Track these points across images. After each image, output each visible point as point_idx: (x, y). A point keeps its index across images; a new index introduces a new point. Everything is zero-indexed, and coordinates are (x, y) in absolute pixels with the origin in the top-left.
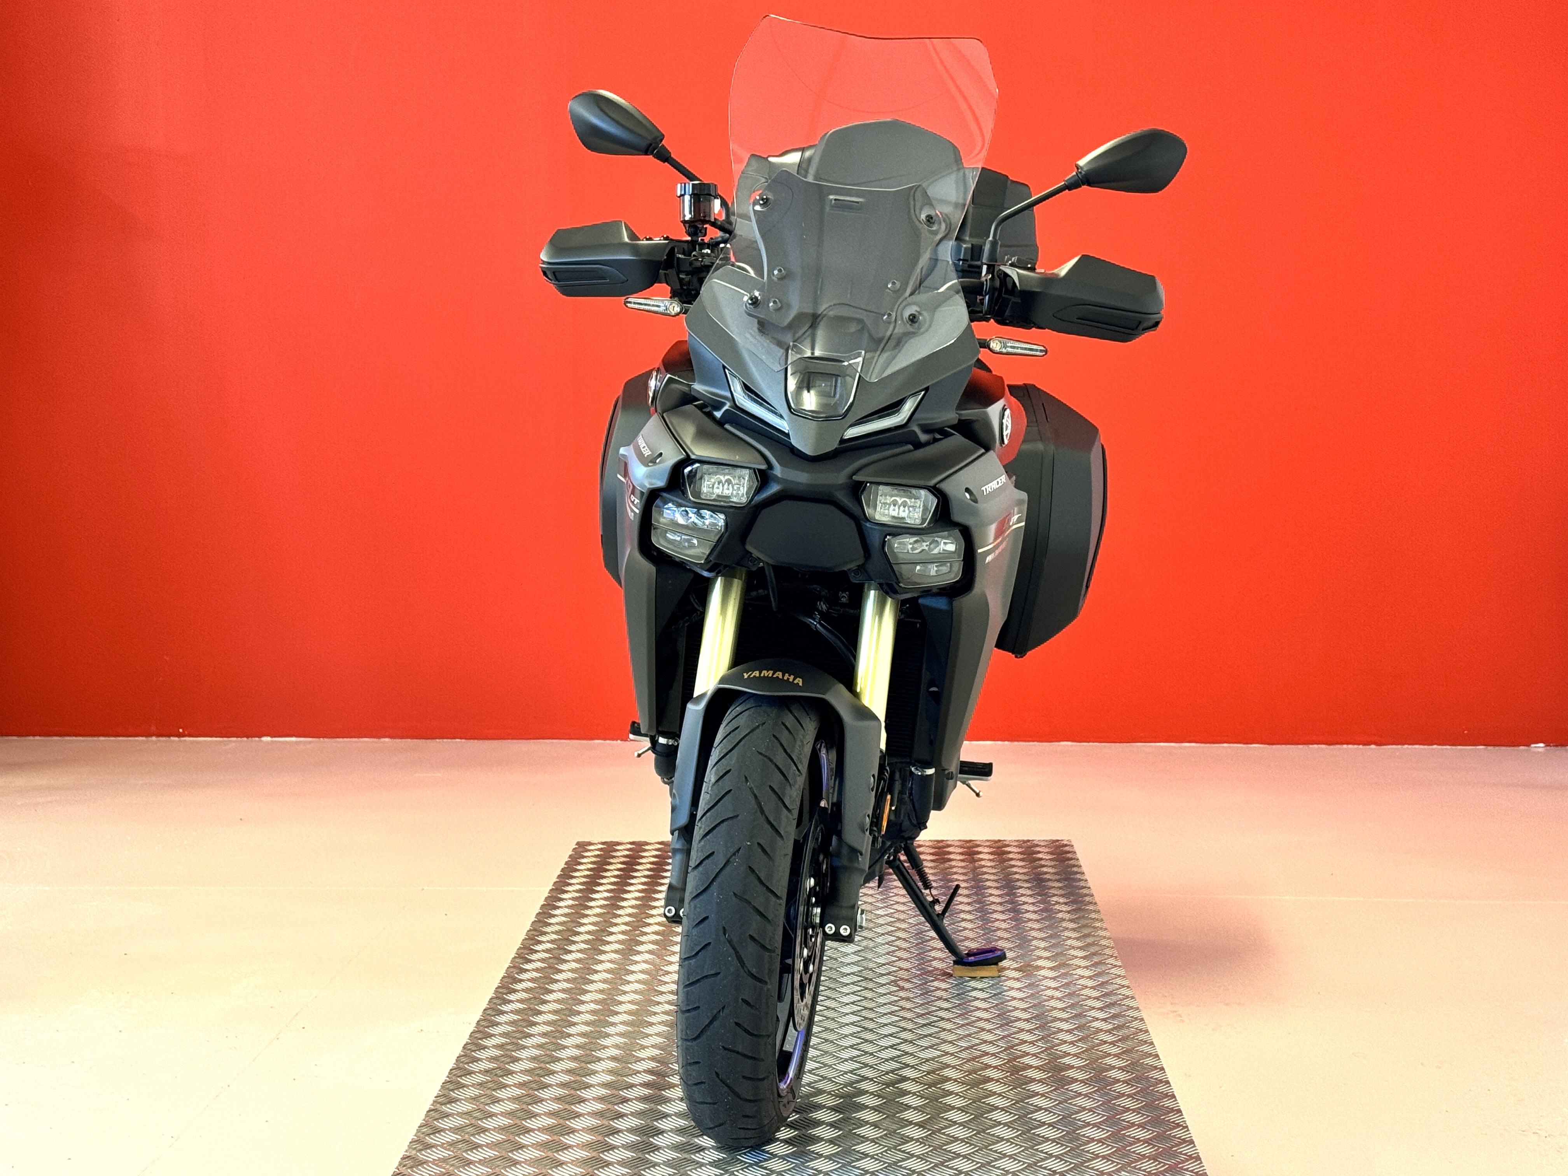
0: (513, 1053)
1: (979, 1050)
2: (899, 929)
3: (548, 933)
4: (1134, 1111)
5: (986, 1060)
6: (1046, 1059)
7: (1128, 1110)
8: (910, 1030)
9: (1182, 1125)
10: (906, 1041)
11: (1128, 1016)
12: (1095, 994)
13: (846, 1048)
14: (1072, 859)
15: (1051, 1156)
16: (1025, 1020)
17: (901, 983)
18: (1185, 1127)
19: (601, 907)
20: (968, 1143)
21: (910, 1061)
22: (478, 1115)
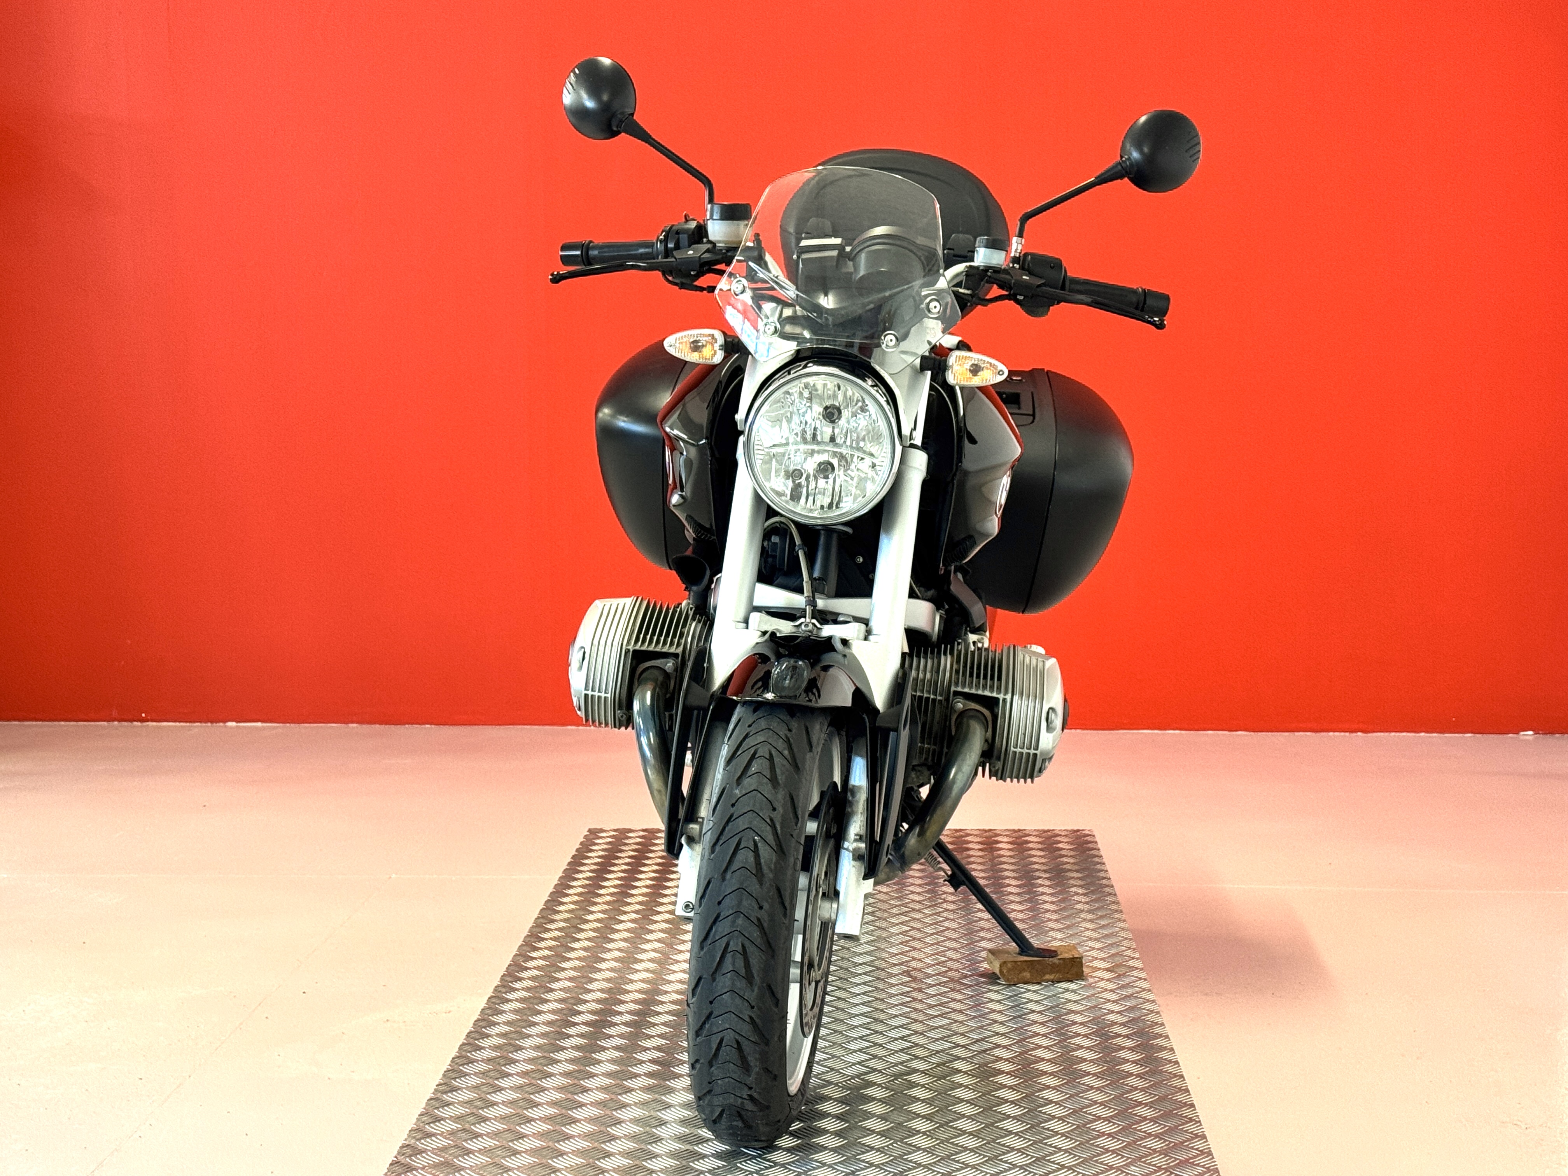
0: (517, 1042)
1: (991, 1043)
2: (914, 919)
3: (557, 921)
4: (1146, 1105)
5: (997, 1052)
6: (1058, 1052)
7: (1140, 1103)
8: (921, 1022)
9: (1194, 1120)
10: (916, 1032)
11: (1144, 1009)
12: (1111, 986)
13: (856, 1039)
14: (1093, 849)
15: (1060, 1149)
16: (1039, 1012)
17: (913, 973)
18: (1197, 1122)
19: (611, 894)
20: (976, 1136)
21: (920, 1052)
22: (479, 1104)
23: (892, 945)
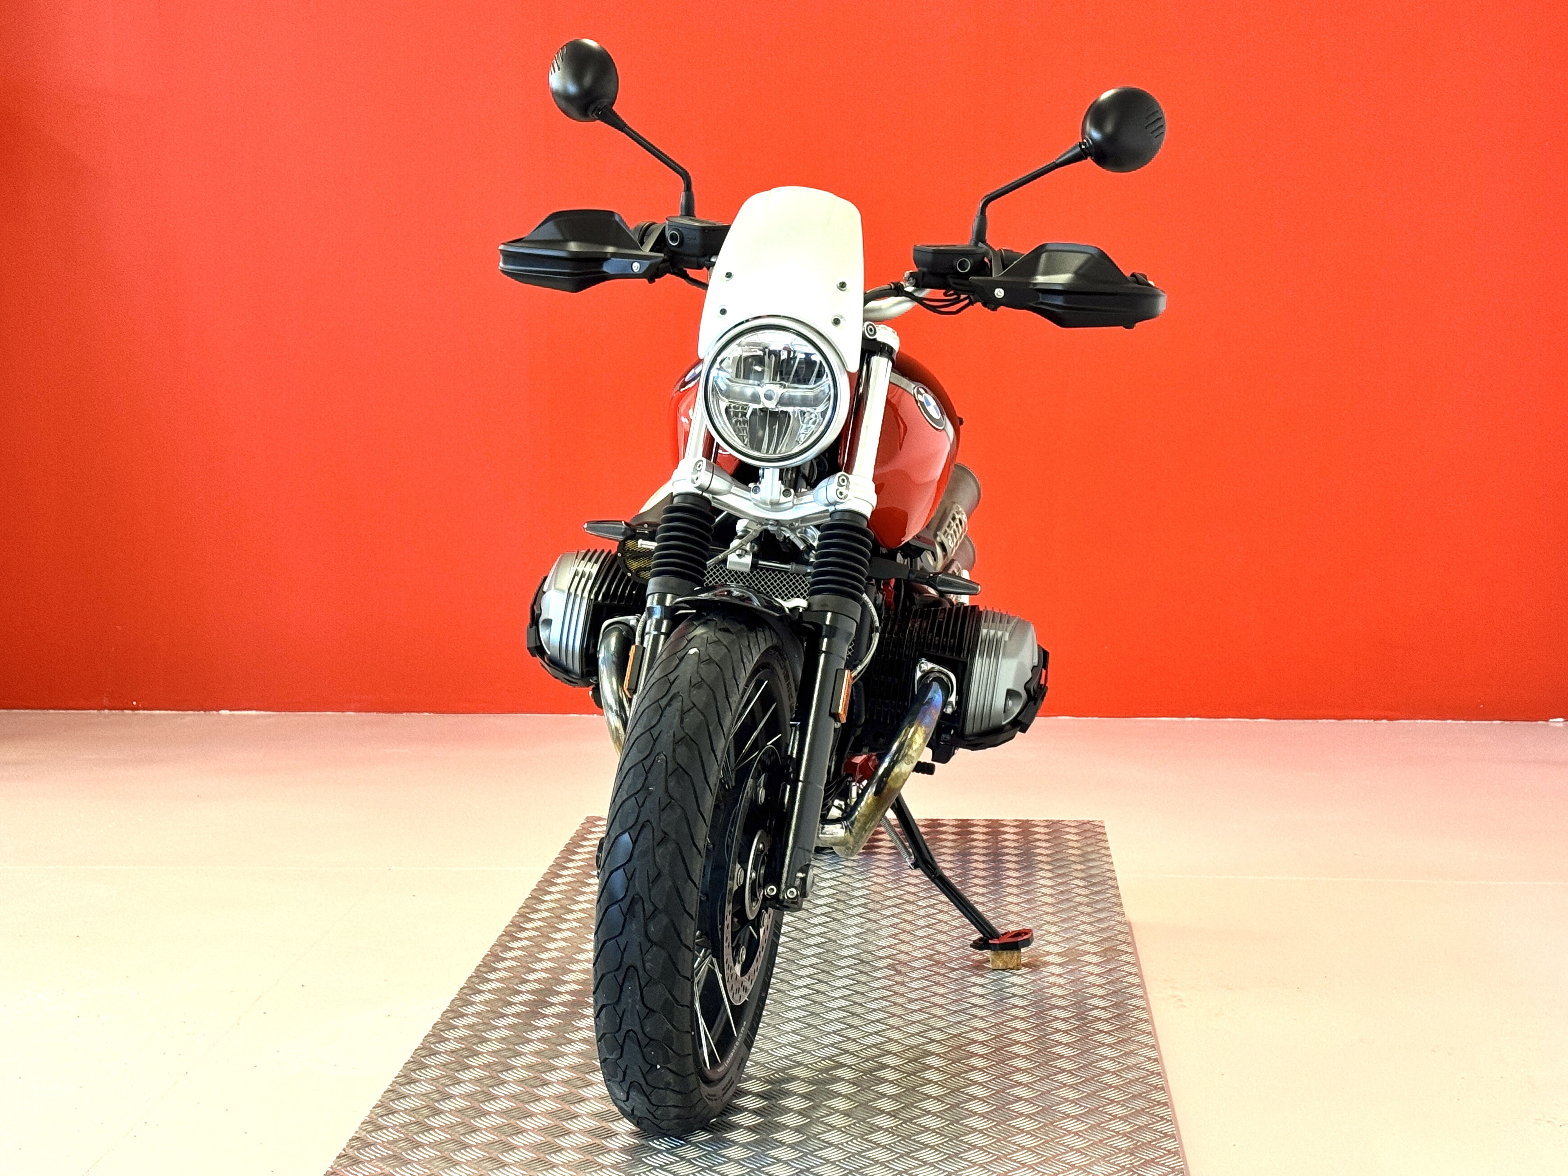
0: (483, 1034)
1: (968, 1038)
2: (907, 911)
3: (540, 910)
4: (1118, 1103)
5: (972, 1048)
6: (1035, 1048)
7: (1113, 1101)
8: (899, 1016)
9: (1166, 1119)
10: (893, 1027)
11: (1131, 1005)
12: (1100, 981)
13: (829, 1033)
14: (1101, 841)
15: (1023, 1148)
16: (1021, 1007)
17: (899, 967)
18: (1171, 1121)
20: (938, 1133)
21: (894, 1048)
22: (436, 1096)
23: (882, 938)
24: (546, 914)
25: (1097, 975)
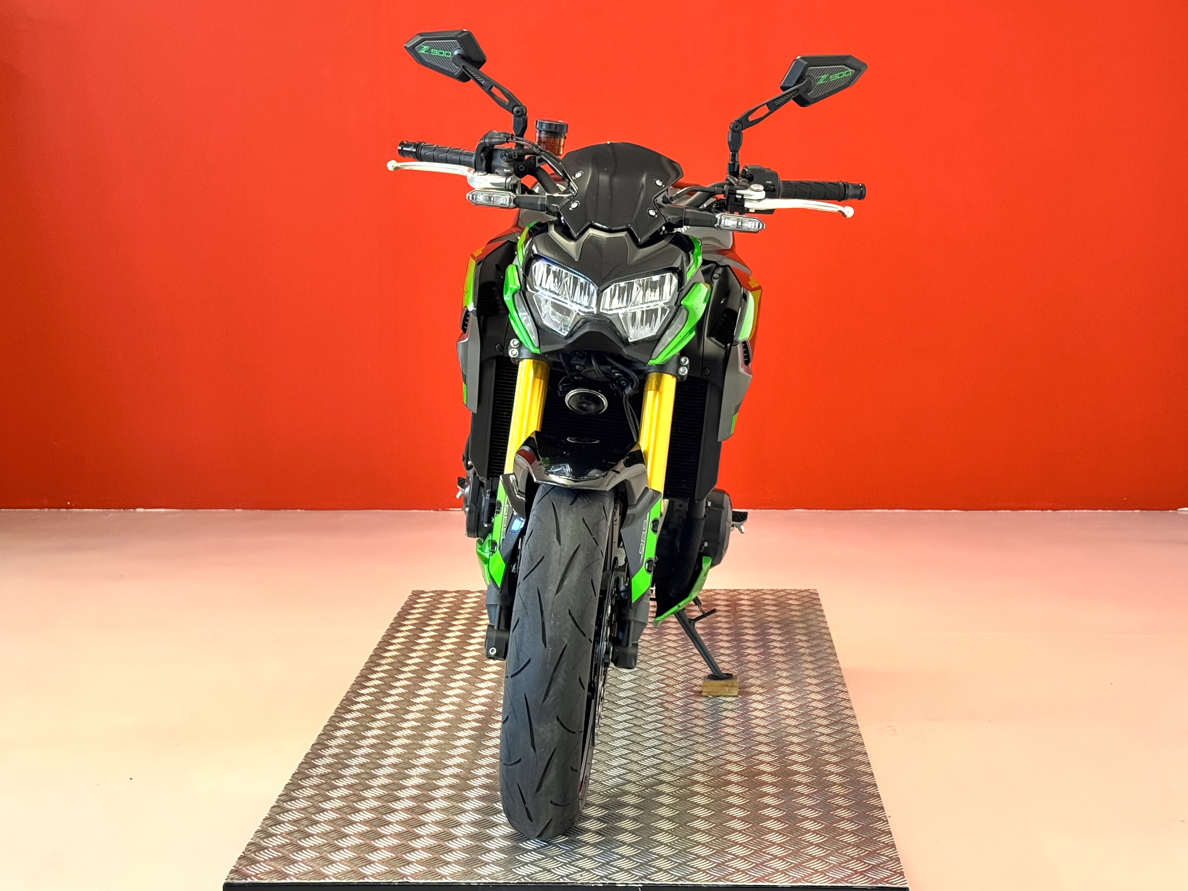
0: (345, 761)
1: (724, 760)
2: (669, 661)
3: (383, 665)
4: (845, 808)
5: (729, 767)
6: (778, 767)
7: (841, 807)
8: (670, 743)
9: (882, 820)
10: (665, 752)
11: (848, 732)
12: (824, 713)
13: (616, 757)
14: (817, 605)
15: (774, 844)
16: (764, 735)
17: (666, 705)
18: (884, 821)
19: (427, 643)
20: (707, 833)
21: (667, 767)
22: (312, 810)
23: (651, 683)
24: (387, 667)
25: (821, 709)
